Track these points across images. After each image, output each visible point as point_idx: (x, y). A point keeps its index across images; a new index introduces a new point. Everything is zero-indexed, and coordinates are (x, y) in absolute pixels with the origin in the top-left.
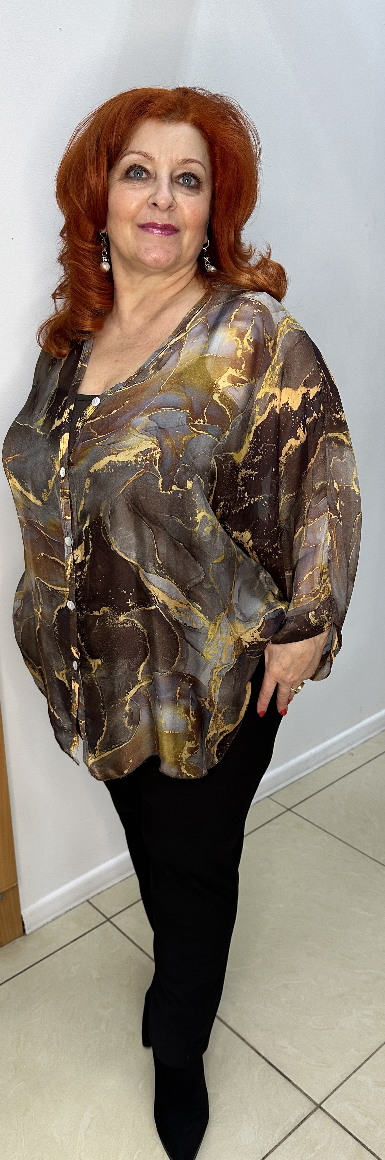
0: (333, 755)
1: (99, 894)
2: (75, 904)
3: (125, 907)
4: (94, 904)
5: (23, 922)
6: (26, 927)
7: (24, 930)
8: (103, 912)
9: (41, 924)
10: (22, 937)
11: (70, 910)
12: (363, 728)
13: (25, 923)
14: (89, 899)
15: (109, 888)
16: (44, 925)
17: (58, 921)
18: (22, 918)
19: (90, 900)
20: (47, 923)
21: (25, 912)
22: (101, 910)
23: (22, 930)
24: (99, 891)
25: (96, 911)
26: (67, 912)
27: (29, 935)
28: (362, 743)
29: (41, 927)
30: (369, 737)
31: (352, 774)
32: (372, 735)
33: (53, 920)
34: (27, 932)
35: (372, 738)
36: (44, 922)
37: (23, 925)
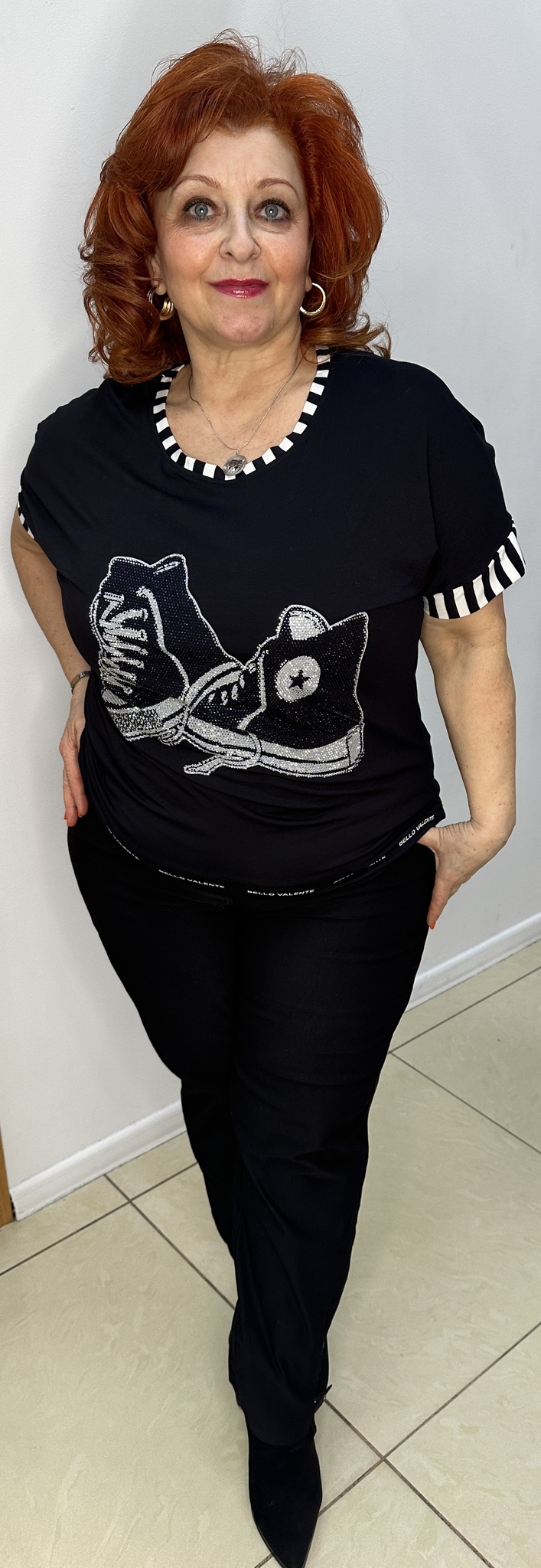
0: (457, 977)
1: (121, 1166)
2: (86, 1180)
3: (155, 1184)
4: (113, 1180)
5: (12, 1204)
6: (17, 1211)
7: (14, 1215)
8: (123, 1190)
9: (39, 1206)
10: (11, 1224)
11: (81, 1187)
12: (501, 942)
13: (15, 1205)
14: (109, 1172)
15: (137, 1157)
16: (42, 1208)
17: (60, 1203)
18: (11, 1199)
19: (108, 1175)
20: (48, 1205)
21: (15, 1191)
22: (121, 1188)
23: (11, 1215)
24: (121, 1162)
25: (114, 1189)
26: (75, 1190)
27: (20, 1221)
28: (497, 963)
29: (39, 1210)
30: (509, 953)
31: (479, 1004)
32: (513, 951)
33: (55, 1201)
34: (19, 1217)
35: (512, 955)
36: (43, 1204)
37: (13, 1207)
